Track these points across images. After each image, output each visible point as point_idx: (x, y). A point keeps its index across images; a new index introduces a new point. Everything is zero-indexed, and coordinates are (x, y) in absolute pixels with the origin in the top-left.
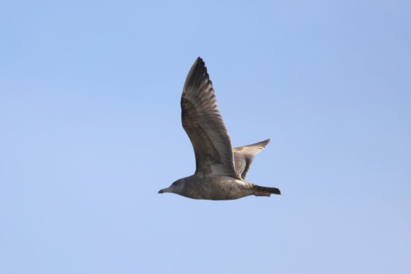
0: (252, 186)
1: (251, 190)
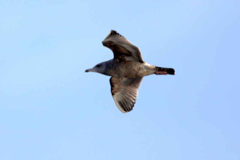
0: (155, 67)
1: (154, 70)
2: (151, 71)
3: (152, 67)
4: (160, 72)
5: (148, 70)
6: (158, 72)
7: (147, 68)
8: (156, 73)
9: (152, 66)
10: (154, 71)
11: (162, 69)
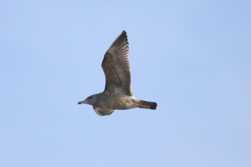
2: (137, 104)
3: (138, 101)
4: (144, 106)
5: (134, 103)
6: (142, 106)
7: (133, 101)
8: (140, 107)
9: (138, 99)
10: (139, 105)
11: (146, 103)
